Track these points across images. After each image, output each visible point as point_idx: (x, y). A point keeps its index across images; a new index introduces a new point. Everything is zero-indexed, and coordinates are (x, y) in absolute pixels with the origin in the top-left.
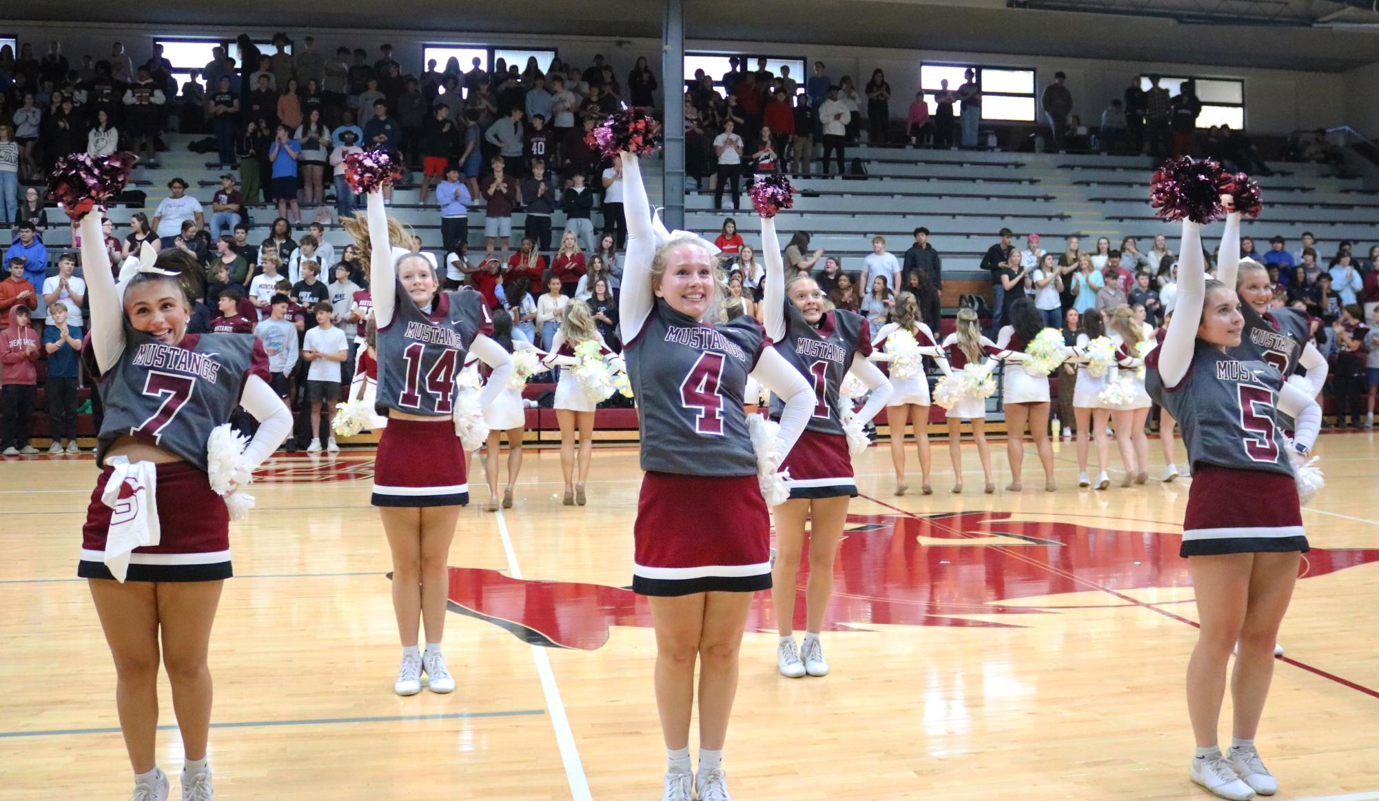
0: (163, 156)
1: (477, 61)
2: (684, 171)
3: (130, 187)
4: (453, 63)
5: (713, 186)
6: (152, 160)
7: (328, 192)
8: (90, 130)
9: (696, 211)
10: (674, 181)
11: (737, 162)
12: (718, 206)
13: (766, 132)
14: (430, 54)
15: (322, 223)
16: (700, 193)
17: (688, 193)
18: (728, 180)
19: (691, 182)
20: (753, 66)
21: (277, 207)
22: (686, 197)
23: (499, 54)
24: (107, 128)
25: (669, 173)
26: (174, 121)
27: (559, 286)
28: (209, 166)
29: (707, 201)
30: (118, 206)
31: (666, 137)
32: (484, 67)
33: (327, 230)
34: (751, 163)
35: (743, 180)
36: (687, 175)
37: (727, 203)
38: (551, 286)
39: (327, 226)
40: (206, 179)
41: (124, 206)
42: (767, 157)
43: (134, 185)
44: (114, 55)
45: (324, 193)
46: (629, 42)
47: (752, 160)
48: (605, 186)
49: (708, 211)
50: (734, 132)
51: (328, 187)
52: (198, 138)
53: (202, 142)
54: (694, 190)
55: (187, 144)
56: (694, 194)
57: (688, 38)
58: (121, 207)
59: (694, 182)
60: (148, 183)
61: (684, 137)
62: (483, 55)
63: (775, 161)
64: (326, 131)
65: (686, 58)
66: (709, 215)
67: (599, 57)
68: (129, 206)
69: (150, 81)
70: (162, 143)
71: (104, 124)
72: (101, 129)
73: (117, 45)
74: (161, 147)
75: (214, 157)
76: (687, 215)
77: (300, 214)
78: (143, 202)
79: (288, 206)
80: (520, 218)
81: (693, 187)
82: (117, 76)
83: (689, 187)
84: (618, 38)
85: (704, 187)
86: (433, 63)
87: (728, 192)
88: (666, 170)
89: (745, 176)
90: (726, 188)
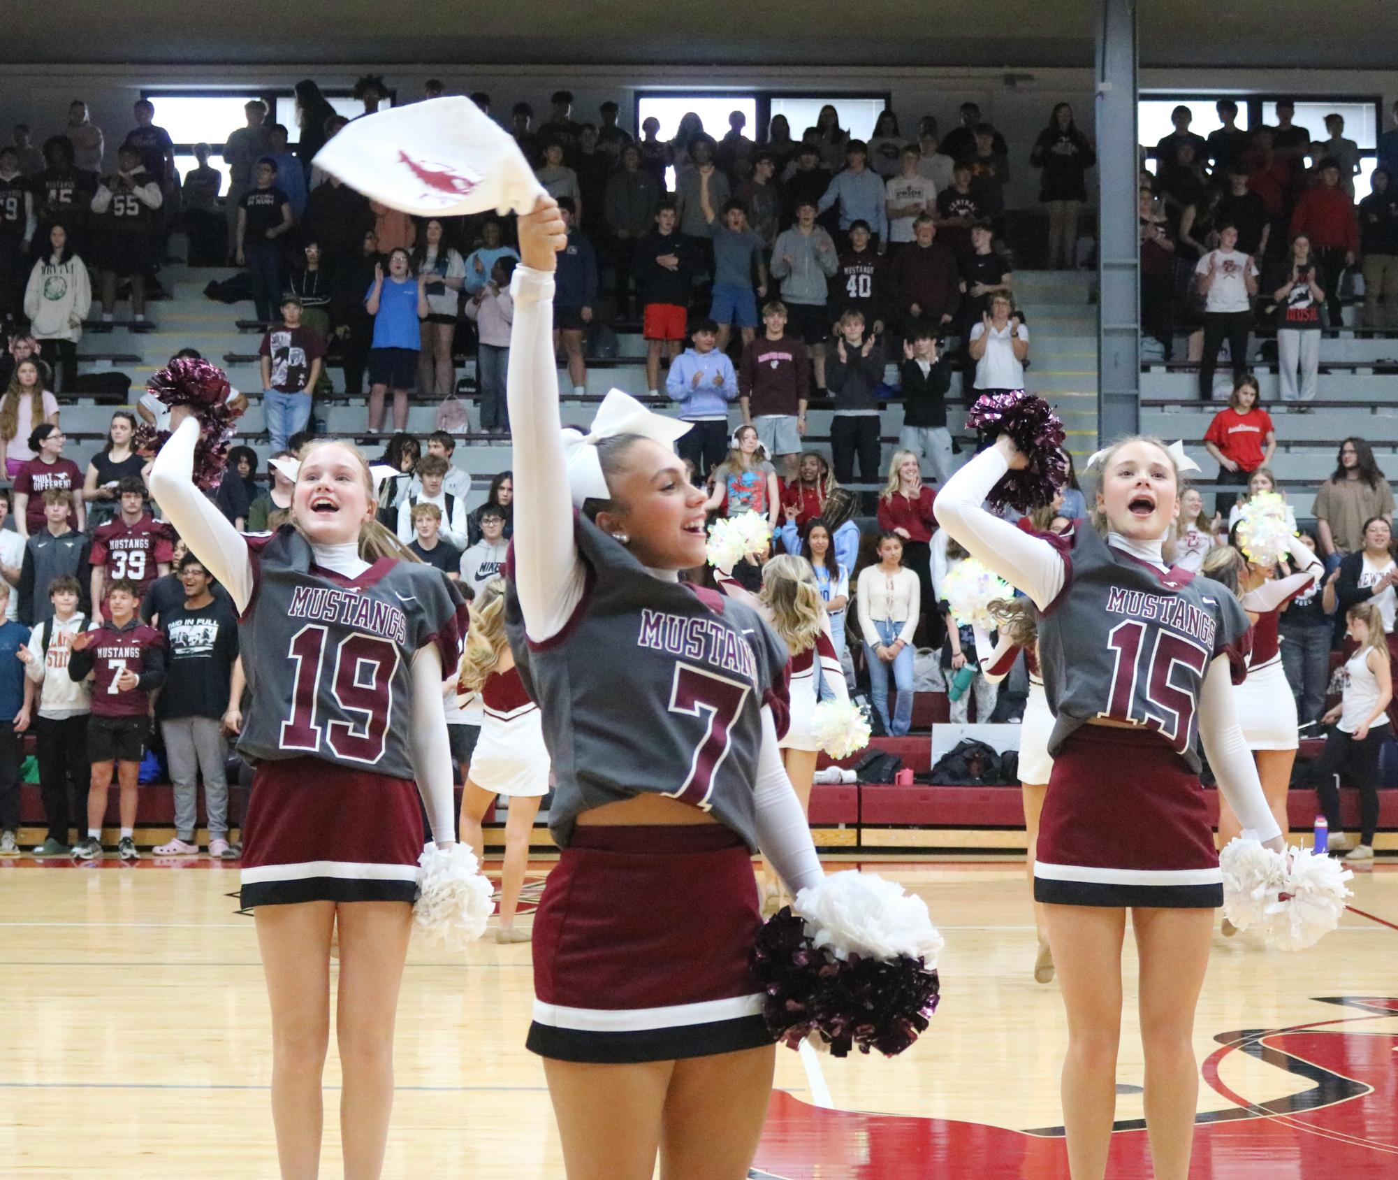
0: (161, 309)
1: (737, 120)
2: (1138, 326)
3: (103, 367)
4: (691, 125)
5: (1195, 355)
6: (140, 318)
7: (460, 373)
8: (34, 262)
9: (1161, 404)
10: (1120, 347)
11: (1244, 306)
12: (1205, 394)
13: (1302, 247)
14: (647, 108)
15: (450, 432)
16: (1170, 369)
17: (1146, 368)
18: (1226, 343)
19: (1153, 348)
20: (1270, 117)
21: (368, 400)
22: (1143, 377)
23: (778, 107)
24: (65, 259)
25: (1110, 332)
26: (179, 244)
27: (898, 552)
28: (243, 326)
29: (1184, 384)
30: (81, 401)
31: (1104, 259)
32: (749, 132)
33: (460, 443)
34: (1270, 309)
35: (1254, 343)
36: (1144, 336)
37: (1223, 387)
38: (884, 553)
39: (460, 436)
40: (238, 351)
41: (92, 401)
42: (1303, 297)
43: (109, 363)
44: (71, 123)
45: (454, 375)
46: (1029, 77)
47: (1272, 302)
48: (975, 357)
49: (1184, 404)
50: (1239, 247)
51: (462, 365)
52: (223, 274)
53: (231, 281)
54: (1157, 363)
55: (205, 285)
56: (1158, 371)
57: (1144, 66)
58: (86, 404)
59: (1159, 347)
60: (135, 359)
61: (1138, 261)
62: (748, 107)
63: (1316, 303)
64: (455, 259)
65: (1142, 105)
66: (1188, 413)
67: (969, 107)
68: (101, 402)
69: (141, 169)
70: (158, 285)
71: (59, 251)
72: (54, 259)
73: (78, 104)
74: (157, 292)
75: (247, 310)
76: (1145, 413)
77: (406, 416)
78: (126, 395)
79: (389, 399)
80: (821, 422)
81: (1158, 357)
82: (81, 164)
83: (1147, 356)
84: (1007, 70)
85: (1177, 358)
86: (652, 125)
87: (1226, 365)
88: (1104, 326)
89: (1259, 334)
90: (1221, 358)
